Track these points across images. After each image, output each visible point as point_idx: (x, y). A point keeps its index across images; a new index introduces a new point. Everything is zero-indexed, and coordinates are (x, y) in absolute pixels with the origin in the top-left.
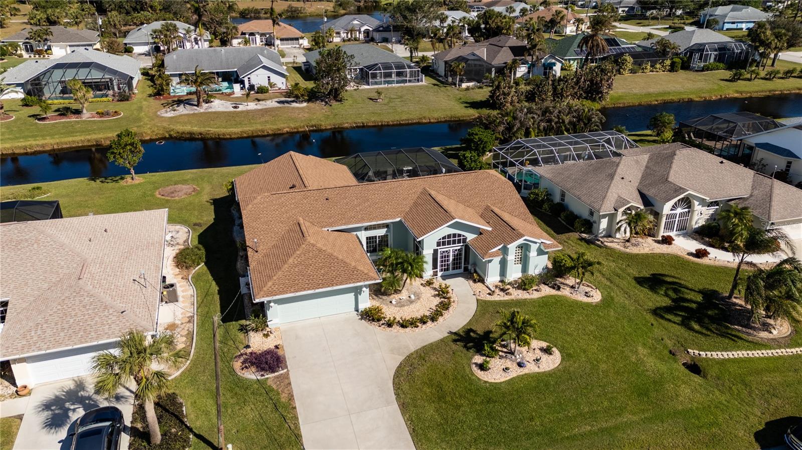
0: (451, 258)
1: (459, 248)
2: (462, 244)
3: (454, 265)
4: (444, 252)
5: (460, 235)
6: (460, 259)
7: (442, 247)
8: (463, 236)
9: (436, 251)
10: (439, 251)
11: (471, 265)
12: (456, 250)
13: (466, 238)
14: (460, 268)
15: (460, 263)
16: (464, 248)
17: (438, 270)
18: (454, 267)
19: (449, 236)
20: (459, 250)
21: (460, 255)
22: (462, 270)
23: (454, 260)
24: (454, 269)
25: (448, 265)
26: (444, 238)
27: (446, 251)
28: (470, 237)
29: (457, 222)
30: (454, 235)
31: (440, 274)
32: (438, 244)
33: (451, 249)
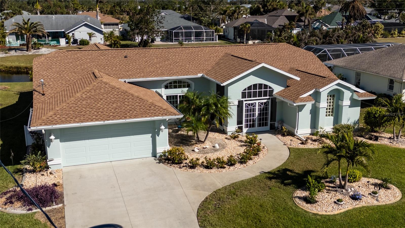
0: (257, 113)
1: (265, 101)
2: (268, 97)
3: (260, 121)
4: (249, 104)
5: (266, 86)
6: (266, 114)
7: (247, 99)
8: (270, 88)
9: (240, 103)
10: (245, 103)
11: (278, 122)
12: (262, 103)
13: (273, 91)
14: (266, 125)
15: (266, 119)
16: (270, 101)
17: (244, 125)
18: (260, 124)
19: (255, 86)
20: (265, 103)
21: (266, 110)
22: (268, 128)
23: (260, 115)
24: (260, 126)
25: (254, 121)
26: (249, 88)
27: (252, 104)
28: (277, 89)
29: (263, 67)
30: (260, 85)
31: (245, 130)
32: (244, 95)
33: (257, 102)
